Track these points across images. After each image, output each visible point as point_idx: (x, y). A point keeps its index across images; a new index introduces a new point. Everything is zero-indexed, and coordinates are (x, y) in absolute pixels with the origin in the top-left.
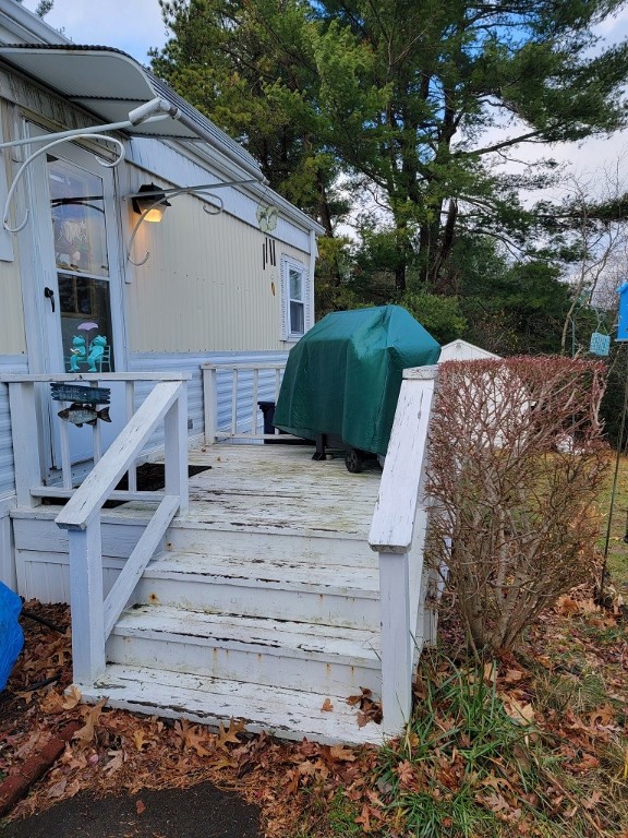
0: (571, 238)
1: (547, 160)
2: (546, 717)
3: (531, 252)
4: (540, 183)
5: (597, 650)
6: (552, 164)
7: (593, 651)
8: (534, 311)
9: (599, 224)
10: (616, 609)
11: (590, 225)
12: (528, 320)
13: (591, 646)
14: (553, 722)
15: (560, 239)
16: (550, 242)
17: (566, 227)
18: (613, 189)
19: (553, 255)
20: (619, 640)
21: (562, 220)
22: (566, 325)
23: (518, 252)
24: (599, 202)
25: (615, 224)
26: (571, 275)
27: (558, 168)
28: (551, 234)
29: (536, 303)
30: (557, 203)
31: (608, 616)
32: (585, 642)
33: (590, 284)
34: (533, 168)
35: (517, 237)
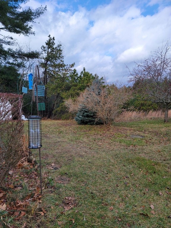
0: (19, 60)
1: (10, 37)
2: (10, 205)
3: (9, 63)
4: (8, 43)
5: (27, 176)
6: (12, 38)
7: (26, 177)
8: (11, 80)
9: (26, 58)
10: (33, 162)
11: (24, 58)
12: (9, 83)
13: (26, 176)
14: (12, 206)
15: (16, 60)
16: (14, 61)
17: (18, 58)
18: (28, 49)
19: (15, 64)
20: (33, 171)
21: (16, 55)
22: (20, 85)
23: (4, 62)
24: (25, 52)
25: (30, 59)
26: (20, 71)
27: (13, 40)
28: (14, 59)
29: (12, 78)
30: (15, 50)
31: (31, 165)
32: (24, 175)
33: (25, 74)
34: (6, 38)
35: (3, 58)
